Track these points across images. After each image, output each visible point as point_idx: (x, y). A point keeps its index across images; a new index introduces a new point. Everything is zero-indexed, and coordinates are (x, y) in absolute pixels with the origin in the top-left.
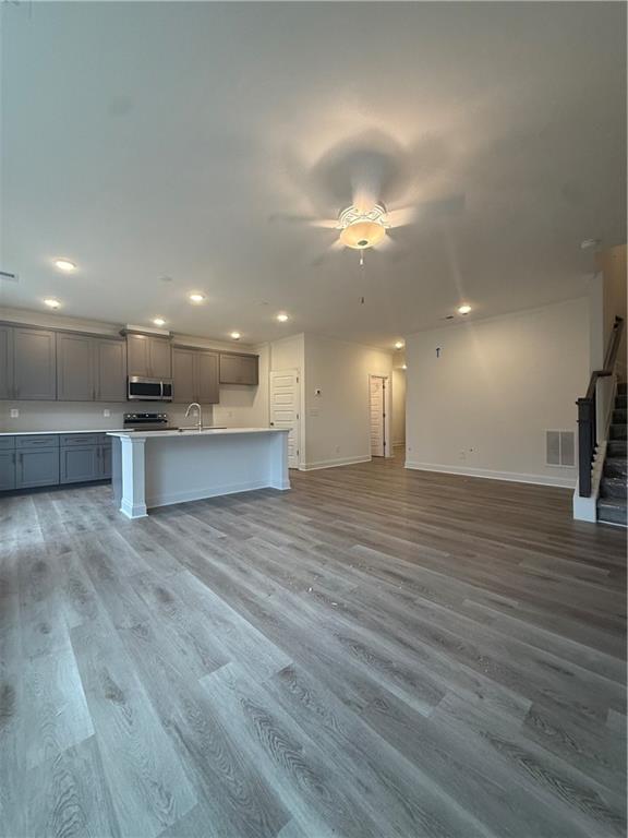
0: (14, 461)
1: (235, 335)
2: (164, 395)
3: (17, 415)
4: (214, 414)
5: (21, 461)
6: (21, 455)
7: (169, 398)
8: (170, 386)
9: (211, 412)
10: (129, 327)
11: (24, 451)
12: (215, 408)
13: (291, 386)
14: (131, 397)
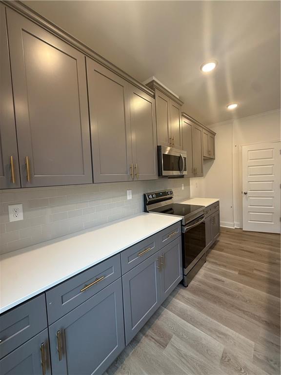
4: (191, 187)
9: (189, 185)
13: (272, 158)
14: (165, 173)
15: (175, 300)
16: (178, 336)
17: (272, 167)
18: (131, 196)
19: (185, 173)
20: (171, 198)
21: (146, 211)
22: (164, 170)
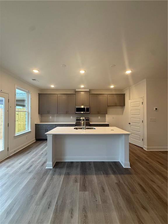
1: (112, 87)
2: (86, 111)
4: (106, 118)
7: (89, 112)
9: (105, 117)
12: (107, 116)
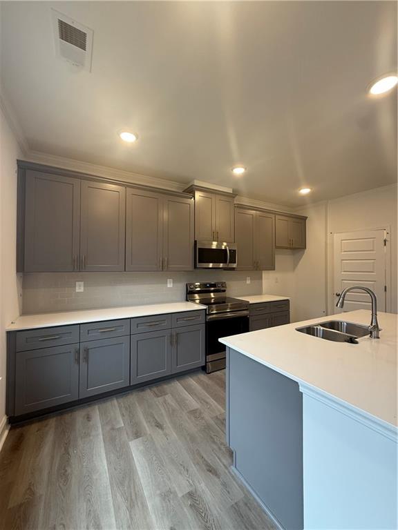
0: (78, 361)
3: (82, 290)
5: (87, 359)
6: (87, 351)
8: (235, 251)
10: (197, 183)
11: (90, 345)
13: (373, 250)
14: (199, 265)
15: (191, 380)
16: (172, 395)
17: (373, 263)
18: (172, 284)
19: (235, 265)
20: (224, 291)
21: (187, 300)
22: (199, 262)
